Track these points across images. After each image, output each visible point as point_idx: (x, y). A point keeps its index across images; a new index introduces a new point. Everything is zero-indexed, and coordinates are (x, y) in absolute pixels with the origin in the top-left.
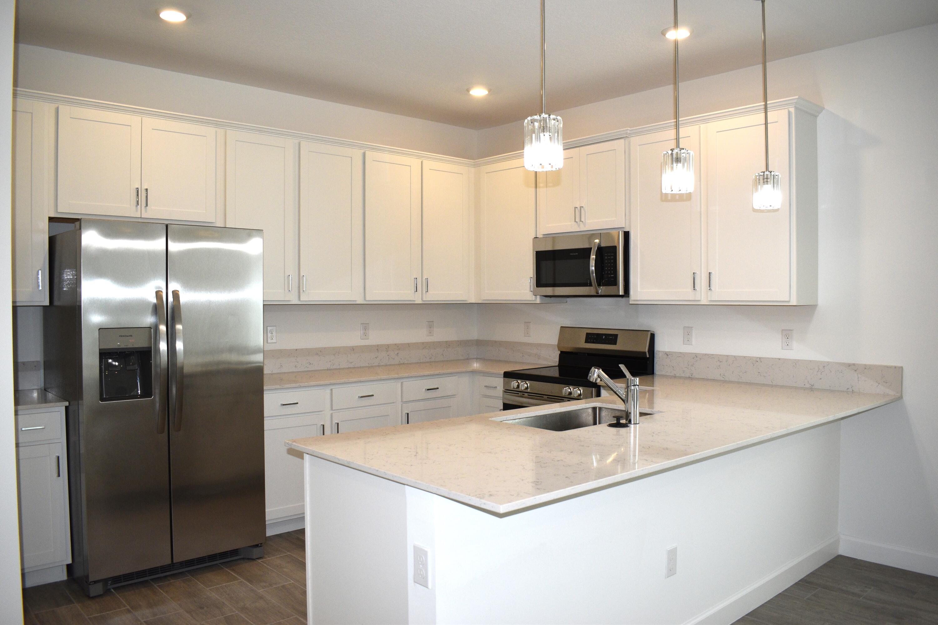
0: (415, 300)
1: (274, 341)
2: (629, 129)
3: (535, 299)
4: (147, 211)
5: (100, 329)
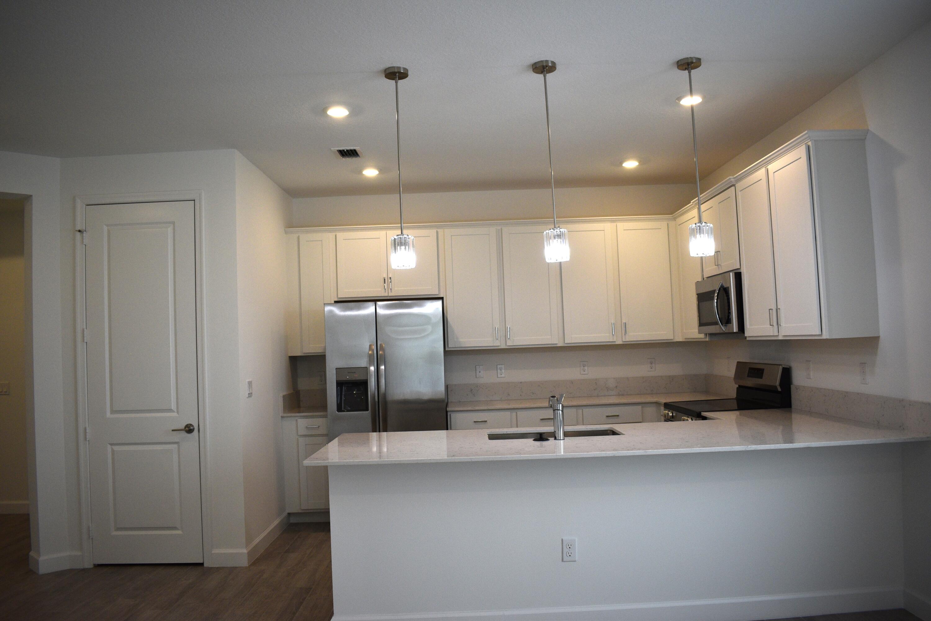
0: (615, 342)
1: (503, 376)
2: (732, 177)
3: (706, 337)
4: (392, 291)
5: (336, 369)
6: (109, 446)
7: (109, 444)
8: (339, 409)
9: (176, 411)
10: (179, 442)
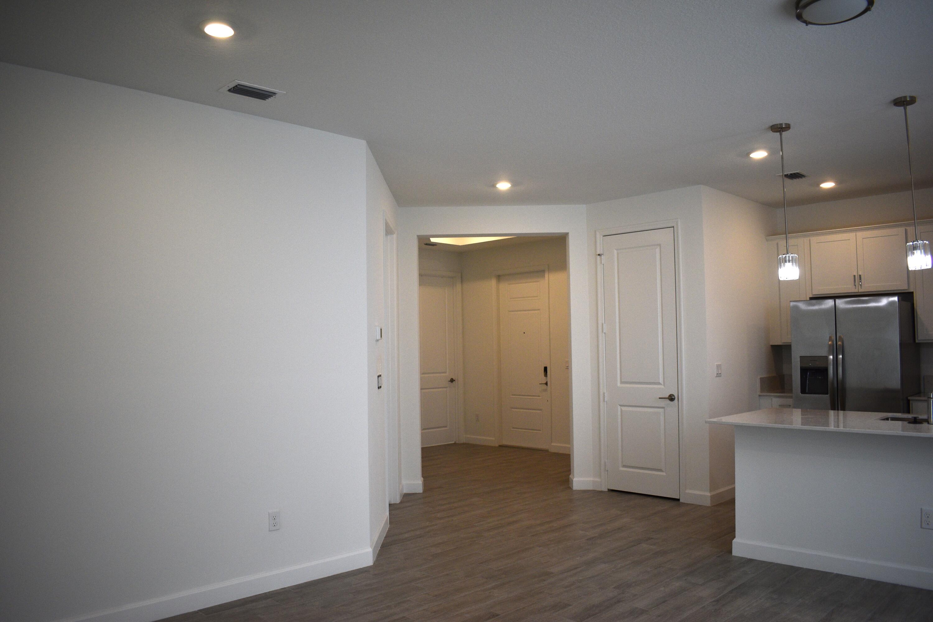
4: (862, 287)
5: (800, 357)
6: (619, 407)
7: (619, 405)
8: (803, 391)
9: (663, 384)
10: (664, 407)
